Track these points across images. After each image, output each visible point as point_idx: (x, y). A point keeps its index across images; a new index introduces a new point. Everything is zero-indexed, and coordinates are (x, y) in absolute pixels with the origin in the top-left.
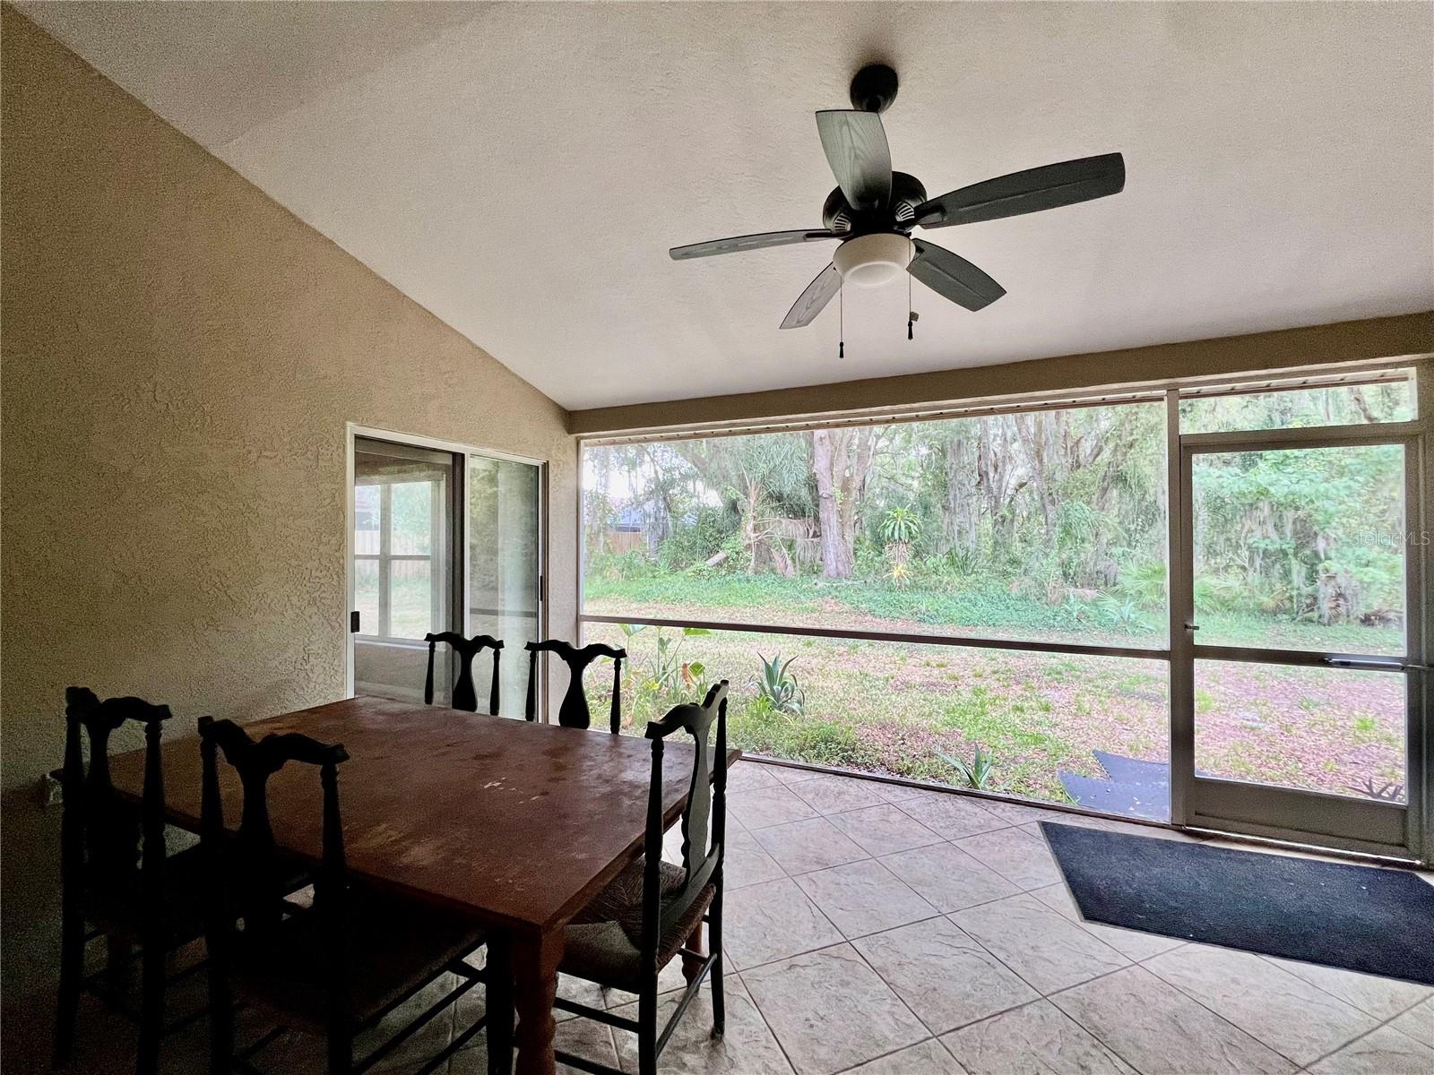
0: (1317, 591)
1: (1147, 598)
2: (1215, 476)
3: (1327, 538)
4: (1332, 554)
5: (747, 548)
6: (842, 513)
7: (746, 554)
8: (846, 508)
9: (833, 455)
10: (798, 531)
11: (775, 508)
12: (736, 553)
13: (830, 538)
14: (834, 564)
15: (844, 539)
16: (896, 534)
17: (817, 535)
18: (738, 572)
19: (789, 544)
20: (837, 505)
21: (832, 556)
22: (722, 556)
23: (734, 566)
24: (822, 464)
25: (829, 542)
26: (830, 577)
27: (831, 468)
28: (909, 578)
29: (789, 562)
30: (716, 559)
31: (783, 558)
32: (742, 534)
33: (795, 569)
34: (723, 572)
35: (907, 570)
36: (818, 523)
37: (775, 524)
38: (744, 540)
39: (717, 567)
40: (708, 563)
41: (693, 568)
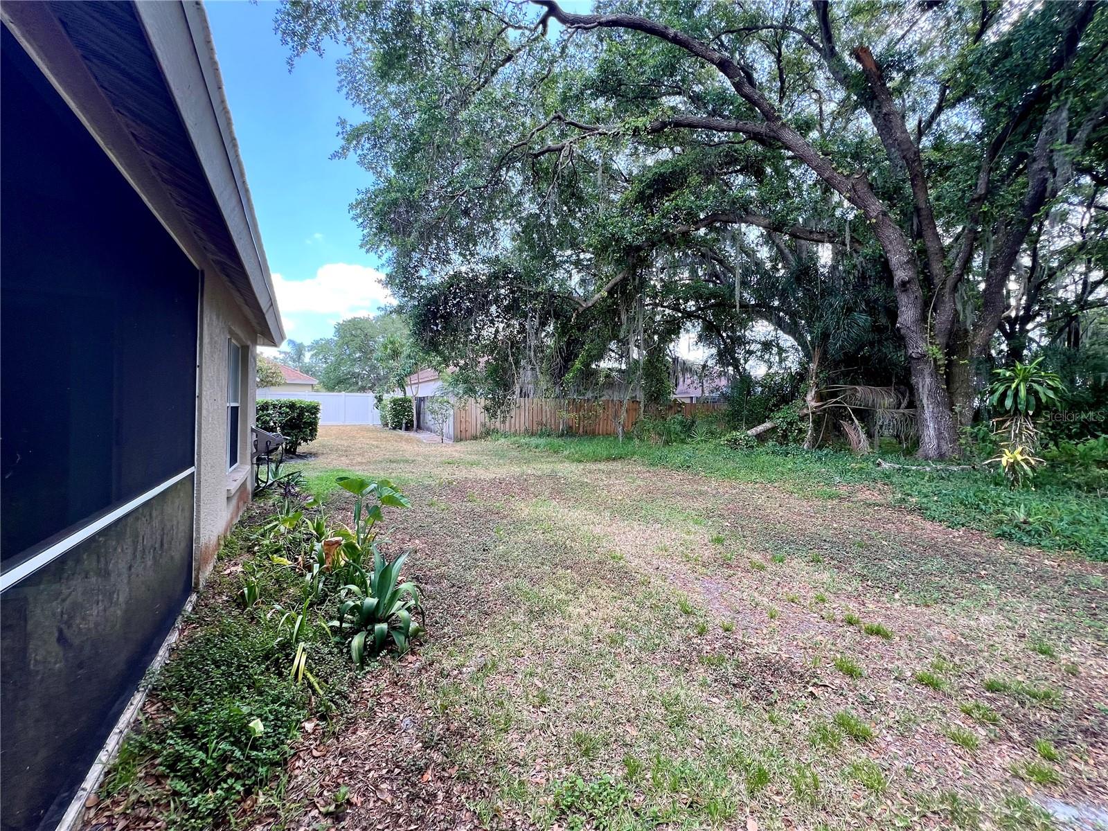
5: (802, 419)
6: (949, 378)
7: (801, 425)
8: (956, 370)
9: (926, 304)
10: (884, 402)
11: (846, 374)
12: (788, 423)
13: (928, 409)
14: (935, 442)
15: (952, 410)
16: (1008, 403)
17: (911, 405)
18: (792, 445)
19: (865, 415)
20: (937, 367)
21: (932, 432)
22: (768, 425)
23: (785, 437)
24: (907, 315)
25: (927, 414)
26: (927, 458)
27: (924, 319)
28: (1033, 468)
29: (863, 436)
30: (760, 428)
31: (856, 433)
32: (800, 403)
33: (872, 445)
34: (771, 443)
35: (1033, 455)
36: (912, 390)
37: (848, 393)
38: (801, 409)
39: (761, 438)
40: (749, 432)
41: (728, 437)
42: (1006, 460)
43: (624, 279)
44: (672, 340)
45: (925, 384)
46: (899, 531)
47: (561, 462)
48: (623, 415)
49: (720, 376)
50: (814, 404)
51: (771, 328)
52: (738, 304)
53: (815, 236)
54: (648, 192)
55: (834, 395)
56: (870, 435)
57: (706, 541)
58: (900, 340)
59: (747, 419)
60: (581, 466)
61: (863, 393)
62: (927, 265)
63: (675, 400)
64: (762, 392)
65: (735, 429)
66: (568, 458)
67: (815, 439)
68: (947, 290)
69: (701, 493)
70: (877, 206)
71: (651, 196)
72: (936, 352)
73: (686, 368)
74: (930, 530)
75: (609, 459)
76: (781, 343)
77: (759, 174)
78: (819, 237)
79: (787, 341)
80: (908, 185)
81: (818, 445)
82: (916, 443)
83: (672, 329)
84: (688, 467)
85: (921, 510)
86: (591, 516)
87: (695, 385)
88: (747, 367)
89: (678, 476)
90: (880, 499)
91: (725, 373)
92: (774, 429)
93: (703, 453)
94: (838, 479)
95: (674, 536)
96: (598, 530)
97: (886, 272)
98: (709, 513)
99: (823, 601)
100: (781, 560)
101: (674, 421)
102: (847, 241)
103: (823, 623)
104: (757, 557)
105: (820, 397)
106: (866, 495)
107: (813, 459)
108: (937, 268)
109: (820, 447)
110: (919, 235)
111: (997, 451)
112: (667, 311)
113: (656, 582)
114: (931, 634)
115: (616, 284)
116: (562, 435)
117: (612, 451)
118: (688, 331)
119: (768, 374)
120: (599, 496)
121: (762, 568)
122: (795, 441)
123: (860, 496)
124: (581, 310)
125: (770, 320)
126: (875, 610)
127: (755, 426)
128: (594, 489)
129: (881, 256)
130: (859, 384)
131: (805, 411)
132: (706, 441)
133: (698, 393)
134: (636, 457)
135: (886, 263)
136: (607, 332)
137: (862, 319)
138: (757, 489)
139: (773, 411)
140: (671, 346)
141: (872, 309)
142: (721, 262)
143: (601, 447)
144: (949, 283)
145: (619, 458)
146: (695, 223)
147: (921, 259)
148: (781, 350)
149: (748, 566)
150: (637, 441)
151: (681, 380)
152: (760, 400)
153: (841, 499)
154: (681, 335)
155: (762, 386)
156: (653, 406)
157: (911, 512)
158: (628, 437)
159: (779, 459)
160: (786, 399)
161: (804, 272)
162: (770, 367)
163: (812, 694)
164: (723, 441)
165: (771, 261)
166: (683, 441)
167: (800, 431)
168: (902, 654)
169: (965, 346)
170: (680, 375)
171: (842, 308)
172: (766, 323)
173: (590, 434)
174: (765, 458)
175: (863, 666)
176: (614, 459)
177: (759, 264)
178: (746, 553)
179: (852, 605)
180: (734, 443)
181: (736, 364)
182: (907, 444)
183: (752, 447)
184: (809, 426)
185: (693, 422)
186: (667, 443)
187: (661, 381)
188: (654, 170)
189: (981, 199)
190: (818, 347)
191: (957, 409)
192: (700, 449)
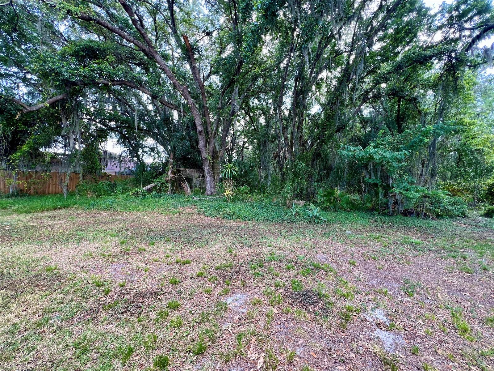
0: (388, 201)
1: (326, 204)
2: (353, 150)
3: (392, 179)
4: (394, 185)
5: (167, 182)
6: (213, 167)
7: (166, 184)
8: (215, 165)
9: (207, 140)
10: (195, 174)
11: (183, 164)
12: (161, 184)
13: (208, 178)
14: (210, 189)
15: (214, 178)
16: (227, 176)
17: (203, 176)
18: (163, 193)
19: (189, 180)
20: (210, 163)
21: (209, 186)
22: (152, 185)
23: (160, 190)
24: (201, 144)
25: (208, 180)
26: (208, 195)
27: (206, 146)
28: (232, 196)
29: (189, 188)
30: (149, 186)
31: (186, 187)
32: (166, 175)
33: (192, 191)
34: (154, 193)
35: (232, 192)
36: (203, 171)
37: (184, 171)
38: (166, 178)
39: (149, 191)
40: (144, 188)
41: (134, 191)
42: (226, 194)
43: (63, 100)
44: (102, 141)
45: (207, 168)
46: (198, 222)
47: (9, 215)
48: (67, 182)
49: (130, 161)
50: (171, 176)
51: (154, 142)
52: (136, 128)
53: (170, 105)
54: (81, 53)
55: (179, 172)
56: (191, 188)
57: (117, 244)
58: (199, 152)
59: (143, 183)
60: (30, 215)
61: (189, 172)
62: (207, 127)
63: (105, 173)
64: (150, 170)
65: (137, 187)
66: (17, 211)
67: (172, 190)
68: (212, 137)
69: (117, 220)
70: (192, 101)
71: (84, 57)
72: (209, 158)
73: (112, 157)
74: (207, 219)
75: (55, 208)
76: (159, 149)
77: (147, 70)
78: (172, 106)
79: (161, 148)
80: (201, 96)
81: (173, 192)
82: (205, 190)
83: (102, 135)
84: (111, 208)
85: (204, 213)
86: (32, 248)
87: (116, 165)
88: (144, 158)
89: (104, 214)
90: (193, 211)
91: (133, 160)
92: (155, 186)
93: (120, 200)
94: (179, 205)
95: (97, 246)
96: (38, 255)
97: (194, 127)
98: (120, 230)
99: (168, 257)
100: (153, 244)
101: (103, 184)
102: (182, 111)
103: (168, 266)
104: (142, 246)
105: (174, 173)
106: (188, 211)
107: (171, 199)
108: (209, 128)
109: (174, 193)
110: (204, 116)
111: (224, 192)
112: (99, 125)
113: (81, 275)
114: (202, 257)
115: (57, 101)
116: (13, 196)
117: (58, 203)
118: (112, 138)
119: (153, 162)
120: (43, 233)
121: (144, 250)
122: (164, 191)
123: (187, 211)
124: (25, 111)
125: (154, 138)
126: (187, 255)
127: (147, 185)
128: (39, 229)
129: (193, 120)
130: (187, 168)
131: (168, 179)
132: (122, 194)
133: (117, 170)
134: (76, 206)
135: (195, 123)
136: (52, 130)
137: (187, 143)
138: (147, 214)
139: (155, 178)
140: (103, 144)
141: (190, 140)
142: (129, 106)
143: (49, 202)
144: (213, 134)
145: (64, 207)
146: (113, 81)
147: (205, 124)
148: (158, 152)
149: (137, 251)
150: (78, 197)
151: (109, 163)
152: (149, 173)
153: (180, 213)
154: (108, 139)
155: (150, 167)
156: (89, 176)
157: (202, 214)
158: (71, 194)
159: (157, 200)
160: (160, 174)
161: (167, 120)
162: (154, 159)
163: (159, 299)
164: (131, 193)
165: (154, 112)
166: (109, 195)
167: (166, 186)
168: (194, 268)
169: (217, 156)
170: (109, 160)
171: (180, 137)
172: (152, 139)
173: (41, 194)
174: (150, 200)
175: (180, 279)
176: (60, 208)
177: (148, 112)
178: (137, 245)
179: (179, 255)
180: (136, 194)
181: (138, 156)
182: (203, 191)
183: (145, 195)
184: (169, 185)
185: (115, 184)
186: (99, 196)
187: (93, 163)
188: (86, 43)
189: (220, 108)
190: (172, 152)
191: (215, 178)
192: (119, 197)
